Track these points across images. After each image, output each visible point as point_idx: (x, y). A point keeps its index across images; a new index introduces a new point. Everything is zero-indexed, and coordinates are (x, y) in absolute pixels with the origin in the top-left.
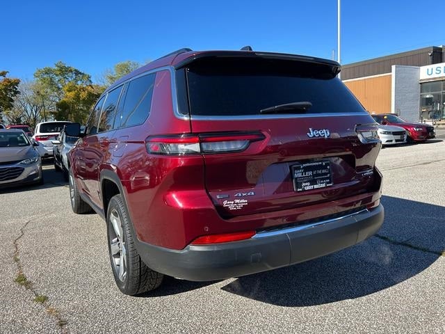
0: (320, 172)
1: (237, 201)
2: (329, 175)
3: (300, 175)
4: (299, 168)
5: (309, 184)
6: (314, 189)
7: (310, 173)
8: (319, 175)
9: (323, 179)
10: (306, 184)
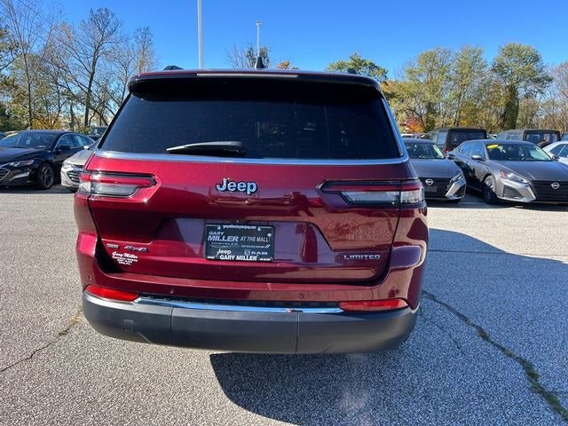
0: (253, 239)
1: (127, 255)
2: (268, 246)
3: (218, 238)
4: (215, 229)
5: (229, 252)
6: (235, 260)
7: (235, 239)
8: (252, 243)
9: (257, 250)
10: (225, 252)
